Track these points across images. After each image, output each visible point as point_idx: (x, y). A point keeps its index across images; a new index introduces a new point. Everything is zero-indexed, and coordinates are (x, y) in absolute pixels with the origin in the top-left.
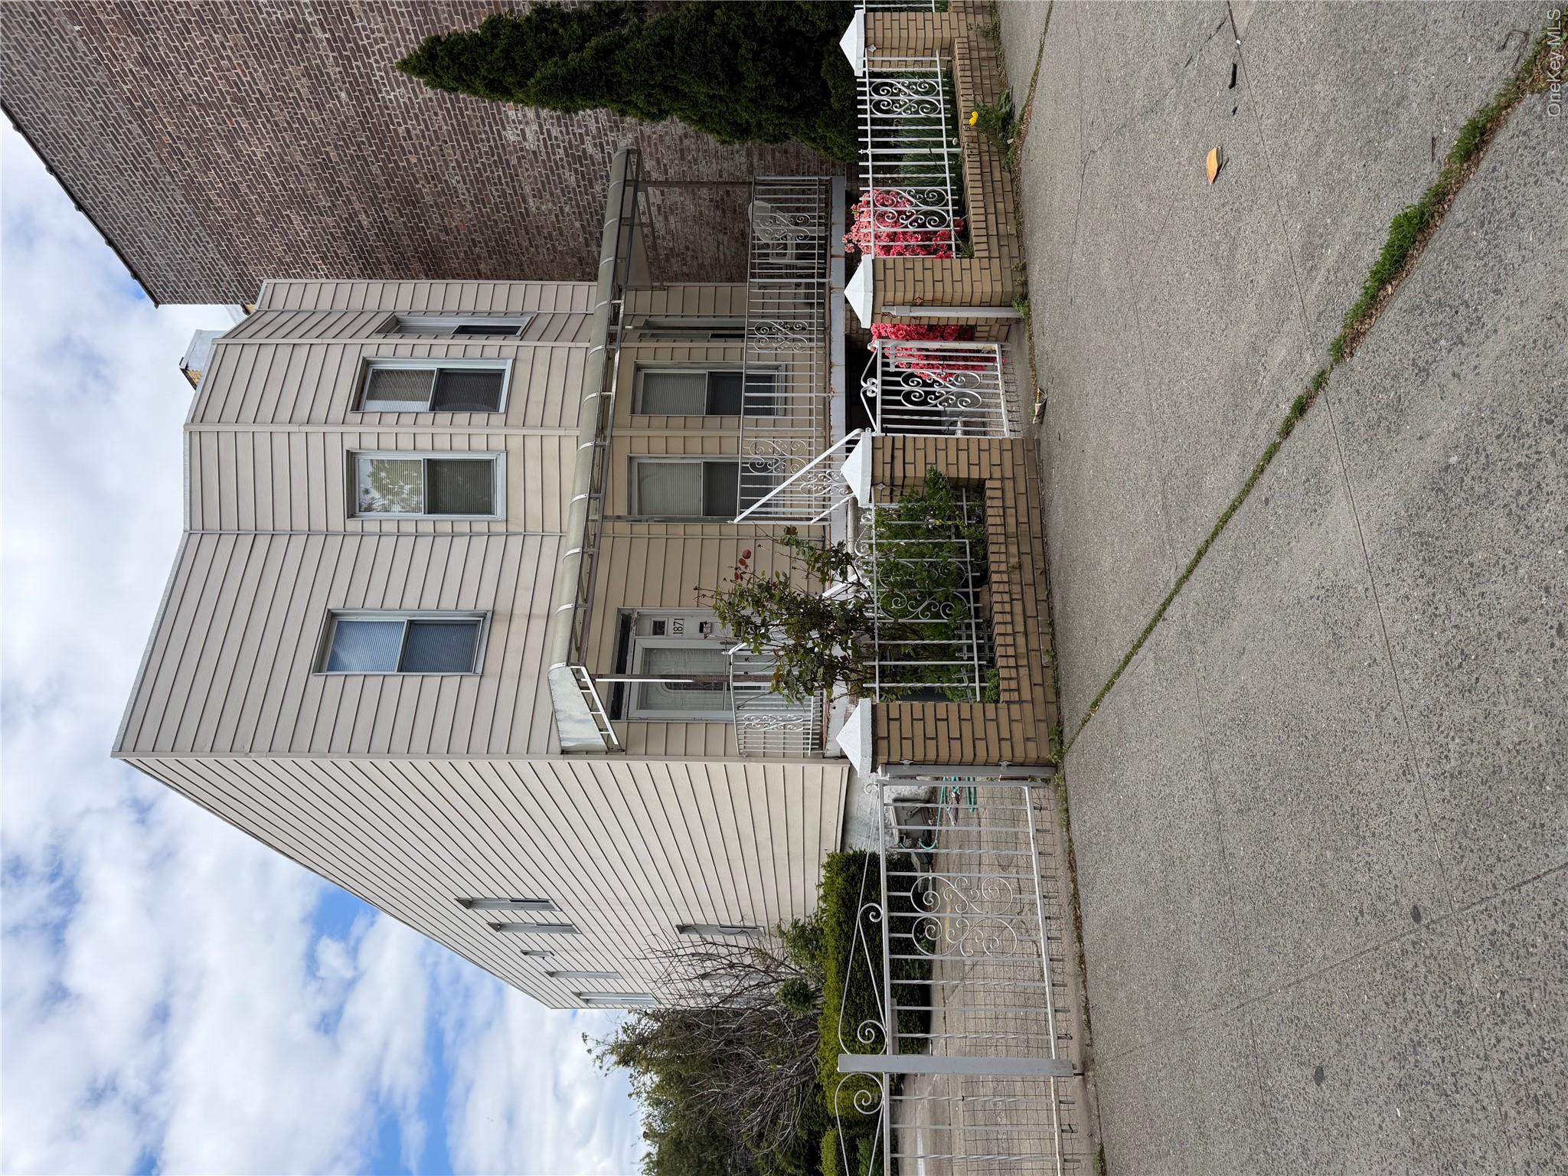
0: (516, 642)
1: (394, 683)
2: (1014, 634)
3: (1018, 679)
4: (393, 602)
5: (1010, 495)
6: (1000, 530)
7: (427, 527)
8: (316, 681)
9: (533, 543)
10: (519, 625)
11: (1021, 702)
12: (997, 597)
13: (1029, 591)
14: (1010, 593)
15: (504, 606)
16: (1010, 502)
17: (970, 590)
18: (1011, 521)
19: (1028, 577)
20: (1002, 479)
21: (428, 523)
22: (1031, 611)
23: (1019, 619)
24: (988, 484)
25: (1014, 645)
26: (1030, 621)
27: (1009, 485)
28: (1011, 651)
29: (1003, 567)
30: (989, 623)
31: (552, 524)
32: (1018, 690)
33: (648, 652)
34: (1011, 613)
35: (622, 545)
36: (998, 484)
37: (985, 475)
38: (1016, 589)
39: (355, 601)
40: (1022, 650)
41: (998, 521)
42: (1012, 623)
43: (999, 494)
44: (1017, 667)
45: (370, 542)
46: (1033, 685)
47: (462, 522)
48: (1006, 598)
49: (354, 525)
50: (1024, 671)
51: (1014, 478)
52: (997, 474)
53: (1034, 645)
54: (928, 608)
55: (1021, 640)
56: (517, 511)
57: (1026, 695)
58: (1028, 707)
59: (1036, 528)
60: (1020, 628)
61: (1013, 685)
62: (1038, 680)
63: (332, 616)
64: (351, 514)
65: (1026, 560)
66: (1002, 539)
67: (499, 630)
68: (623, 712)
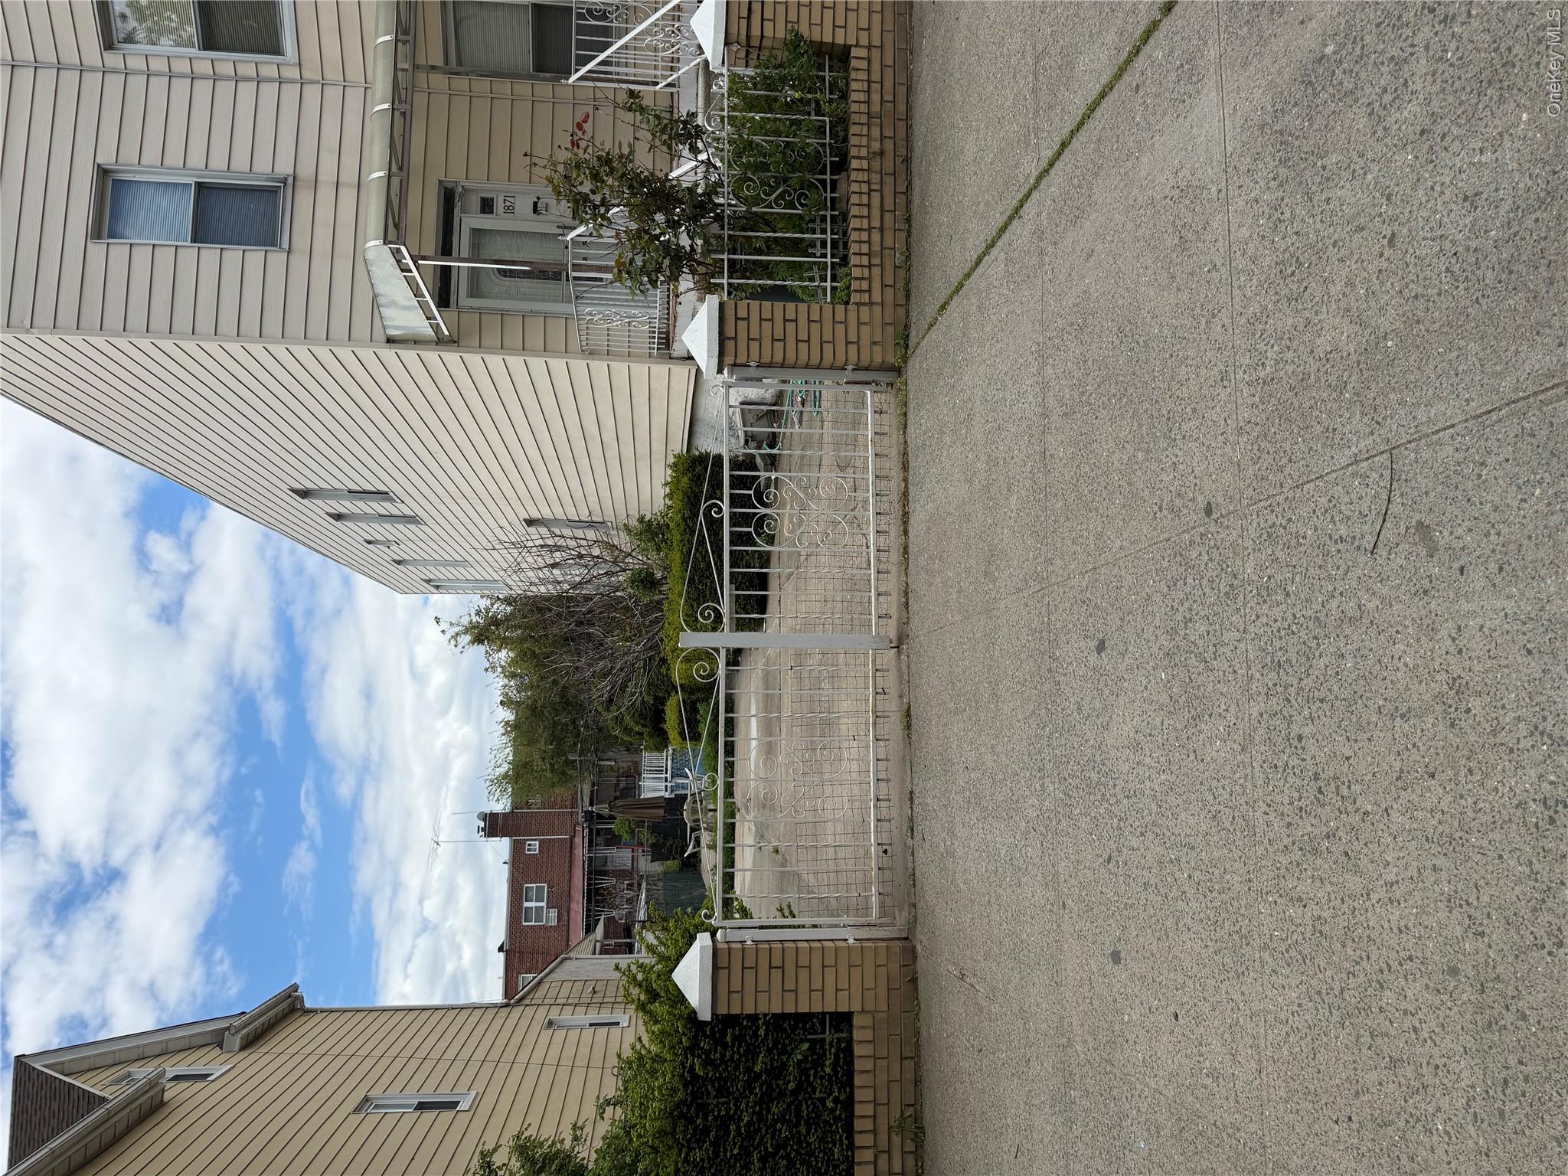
0: (324, 213)
1: (189, 254)
2: (870, 229)
3: (870, 280)
4: (174, 158)
5: (876, 66)
6: (863, 108)
7: (204, 67)
8: (97, 250)
9: (333, 94)
10: (326, 193)
11: (871, 304)
12: (854, 187)
13: (889, 180)
14: (869, 182)
15: (306, 171)
16: (875, 77)
17: (828, 177)
18: (876, 98)
19: (889, 166)
20: (869, 47)
21: (204, 61)
22: (889, 205)
23: (876, 213)
24: (854, 52)
25: (869, 242)
26: (887, 216)
27: (876, 54)
28: (865, 249)
29: (864, 152)
30: (845, 217)
31: (355, 73)
32: (869, 291)
33: (476, 233)
34: (869, 206)
35: (440, 103)
36: (863, 53)
37: (852, 41)
38: (876, 178)
39: (130, 155)
40: (876, 248)
41: (862, 97)
42: (869, 217)
43: (864, 64)
44: (870, 266)
45: (137, 83)
46: (884, 286)
47: (247, 63)
48: (865, 188)
49: (113, 59)
50: (876, 271)
51: (882, 47)
52: (864, 42)
53: (888, 242)
54: (781, 196)
55: (876, 236)
56: (311, 53)
57: (877, 298)
58: (877, 309)
59: (902, 108)
60: (876, 223)
61: (865, 285)
62: (889, 281)
63: (103, 173)
64: (108, 45)
65: (889, 145)
66: (864, 119)
67: (304, 198)
68: (453, 299)
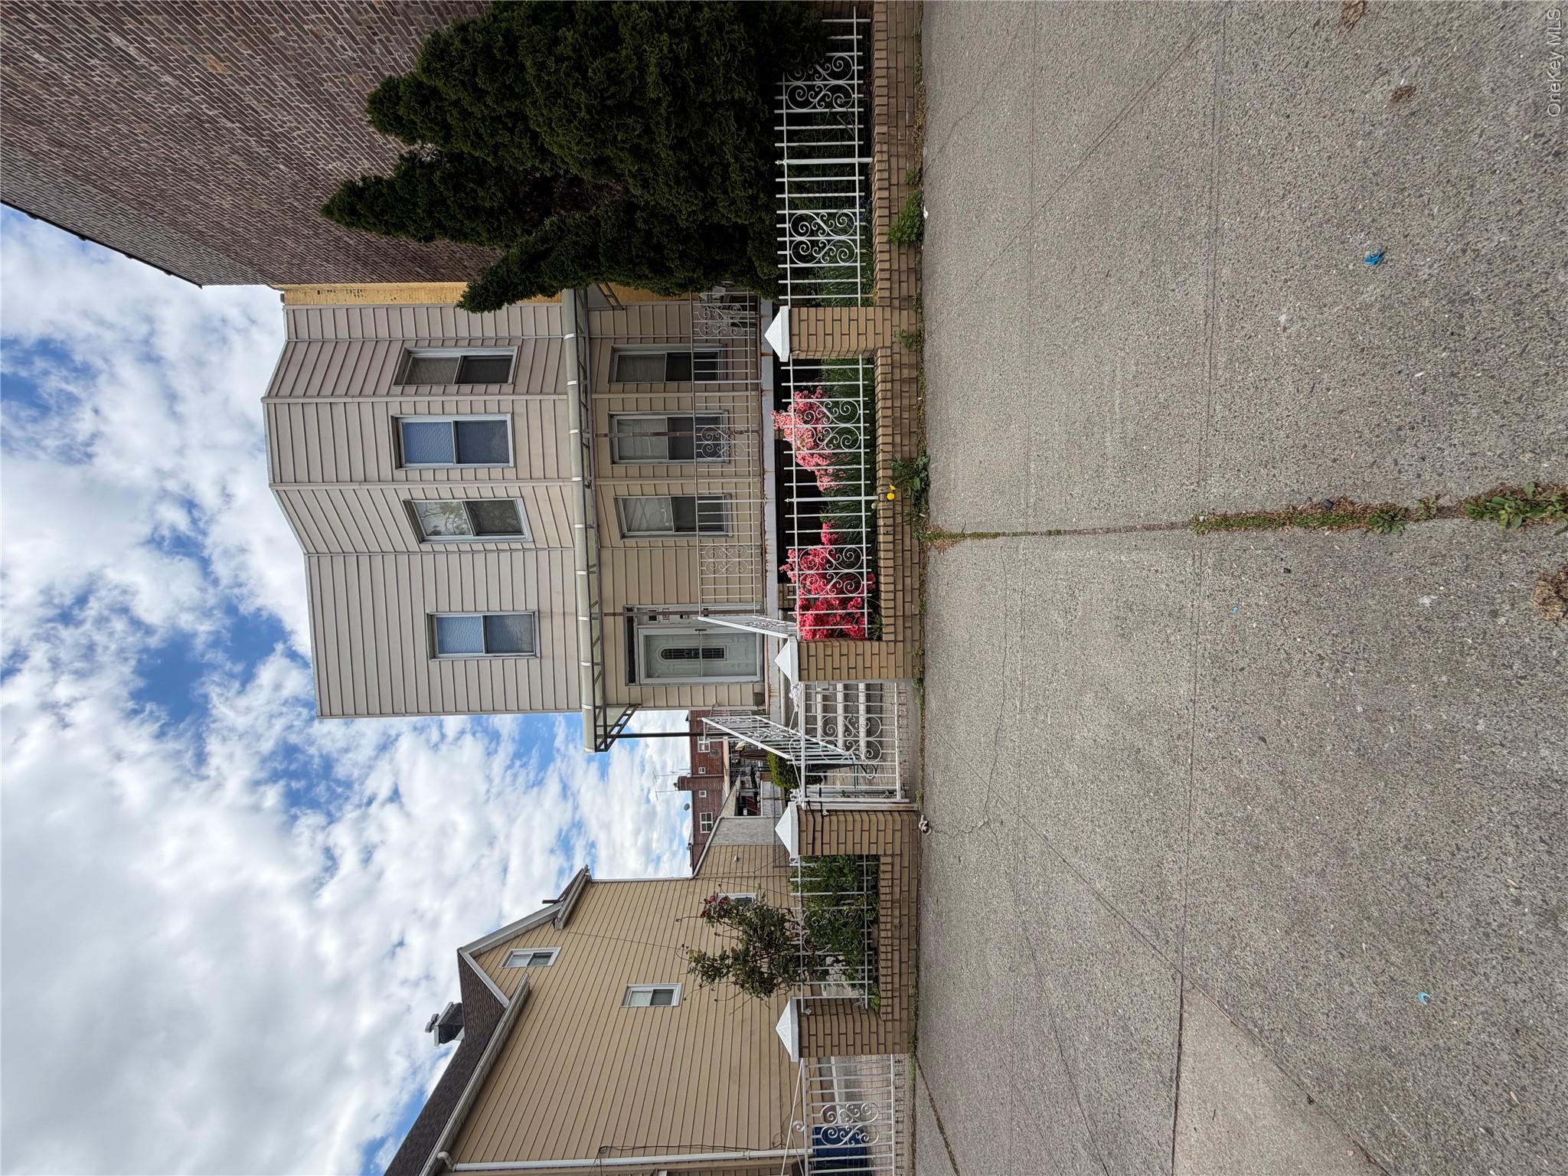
0: (559, 633)
1: (485, 665)
2: (893, 974)
3: (892, 1006)
4: (469, 605)
5: (897, 868)
6: (889, 897)
7: (478, 547)
8: (434, 664)
9: (556, 555)
10: (558, 620)
11: (893, 1020)
13: (905, 943)
14: (892, 945)
15: (545, 607)
16: (897, 875)
17: (865, 930)
18: (897, 890)
19: (905, 934)
20: (893, 855)
21: (479, 543)
22: (905, 959)
23: (896, 964)
24: (883, 860)
25: (892, 983)
26: (904, 965)
27: (897, 860)
28: (889, 987)
29: (889, 926)
30: (876, 951)
31: (567, 543)
32: (892, 1013)
33: (647, 637)
34: (892, 960)
35: (619, 555)
36: (889, 860)
37: (881, 852)
38: (896, 942)
39: (444, 606)
40: (897, 986)
41: (888, 890)
42: (892, 967)
43: (889, 868)
44: (892, 998)
45: (441, 559)
46: (901, 1009)
47: (503, 542)
48: (889, 949)
49: (425, 547)
50: (896, 1000)
51: (901, 855)
52: (889, 852)
53: (904, 982)
55: (896, 979)
56: (539, 534)
57: (897, 1017)
58: (897, 1023)
59: (914, 895)
60: (897, 971)
61: (889, 1009)
62: (905, 1006)
63: (430, 617)
64: (422, 540)
65: (905, 920)
66: (889, 905)
67: (546, 624)
68: (637, 679)
